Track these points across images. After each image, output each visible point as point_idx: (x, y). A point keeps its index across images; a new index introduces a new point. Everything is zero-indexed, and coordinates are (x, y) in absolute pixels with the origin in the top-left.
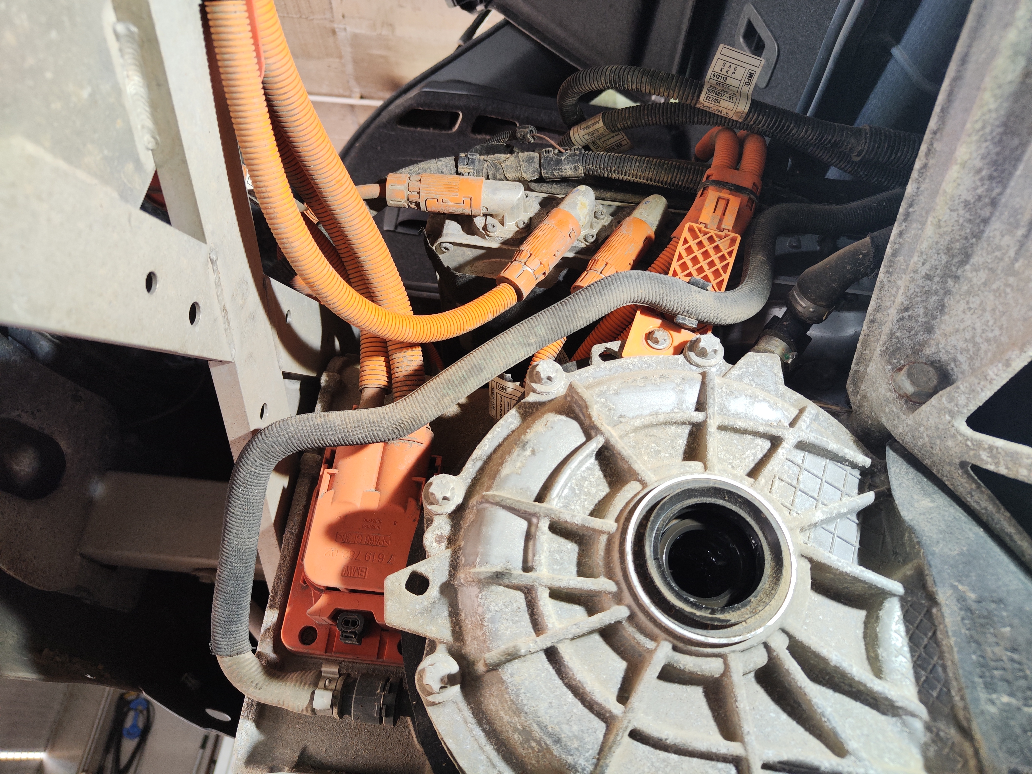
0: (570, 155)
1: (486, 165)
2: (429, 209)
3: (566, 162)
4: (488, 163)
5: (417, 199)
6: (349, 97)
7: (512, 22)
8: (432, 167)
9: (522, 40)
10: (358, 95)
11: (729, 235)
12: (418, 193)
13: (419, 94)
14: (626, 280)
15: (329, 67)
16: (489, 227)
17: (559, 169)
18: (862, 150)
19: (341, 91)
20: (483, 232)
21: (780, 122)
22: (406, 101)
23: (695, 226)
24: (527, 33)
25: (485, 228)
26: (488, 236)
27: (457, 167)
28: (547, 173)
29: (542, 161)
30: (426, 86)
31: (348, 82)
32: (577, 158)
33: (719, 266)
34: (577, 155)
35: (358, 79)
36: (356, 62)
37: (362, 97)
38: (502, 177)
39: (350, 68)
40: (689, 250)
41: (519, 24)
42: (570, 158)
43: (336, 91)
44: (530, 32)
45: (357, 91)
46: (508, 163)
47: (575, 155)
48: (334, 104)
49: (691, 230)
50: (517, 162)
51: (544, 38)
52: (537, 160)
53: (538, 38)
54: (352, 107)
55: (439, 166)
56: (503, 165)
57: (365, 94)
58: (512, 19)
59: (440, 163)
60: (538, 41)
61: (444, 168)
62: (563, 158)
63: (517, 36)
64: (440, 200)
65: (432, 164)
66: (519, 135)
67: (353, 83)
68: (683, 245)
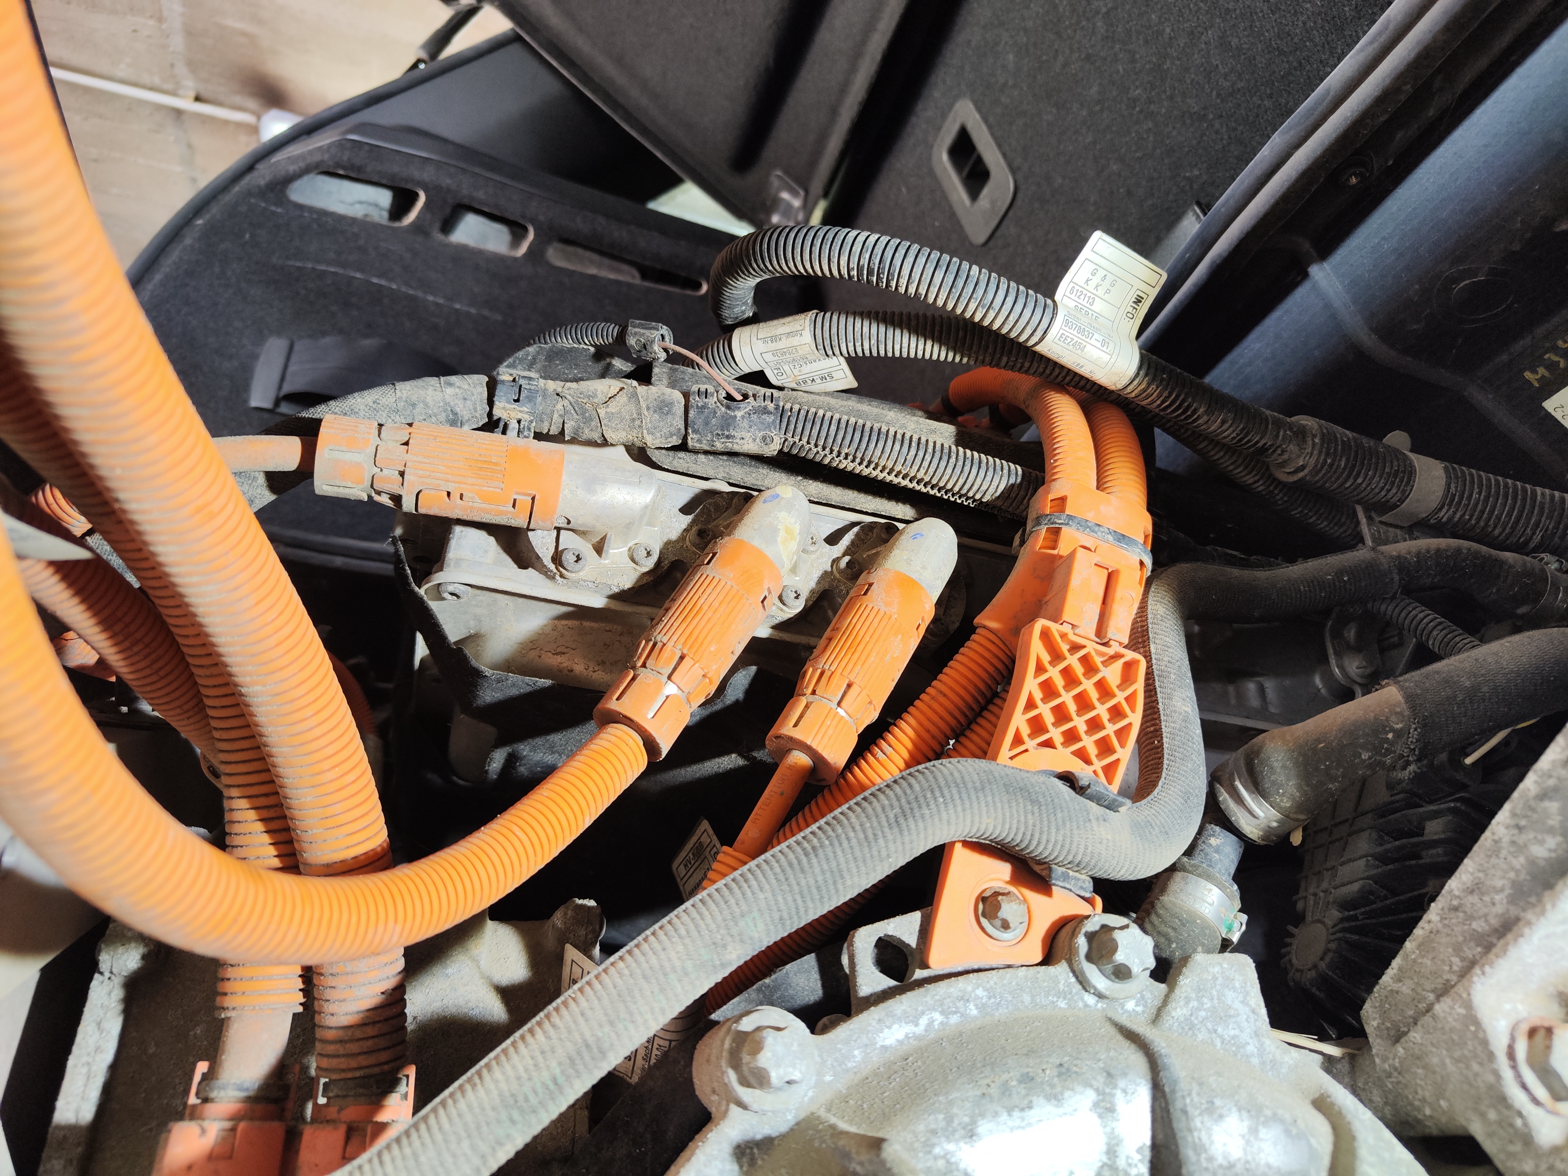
0: (756, 411)
1: (559, 406)
2: (422, 510)
3: (745, 424)
4: (566, 403)
5: (396, 490)
6: (174, 93)
7: (527, 38)
8: (429, 399)
9: (543, 73)
10: (192, 94)
11: (1122, 656)
12: (402, 474)
13: (342, 144)
14: (954, 791)
15: (135, 31)
16: (568, 559)
17: (728, 437)
18: (1303, 468)
19: (156, 81)
20: (552, 567)
21: (1184, 401)
22: (311, 152)
23: (1054, 627)
24: (554, 63)
25: (557, 558)
26: (562, 576)
27: (491, 403)
28: (699, 441)
29: (692, 413)
30: (354, 130)
31: (172, 65)
32: (770, 419)
33: (1110, 729)
34: (769, 413)
35: (192, 65)
36: (190, 33)
37: (198, 99)
38: (596, 436)
39: (178, 42)
40: (1048, 689)
41: (541, 45)
42: (754, 417)
43: (146, 79)
44: (561, 63)
45: (190, 86)
46: (613, 407)
47: (765, 411)
48: (141, 102)
49: (1046, 635)
50: (633, 407)
51: (586, 79)
52: (679, 410)
53: (575, 76)
54: (178, 113)
55: (448, 399)
56: (602, 412)
57: (204, 94)
58: (528, 33)
59: (449, 391)
60: (574, 81)
61: (460, 403)
62: (739, 414)
63: (533, 65)
64: (455, 496)
65: (430, 391)
66: (632, 341)
67: (181, 69)
68: (1036, 677)
